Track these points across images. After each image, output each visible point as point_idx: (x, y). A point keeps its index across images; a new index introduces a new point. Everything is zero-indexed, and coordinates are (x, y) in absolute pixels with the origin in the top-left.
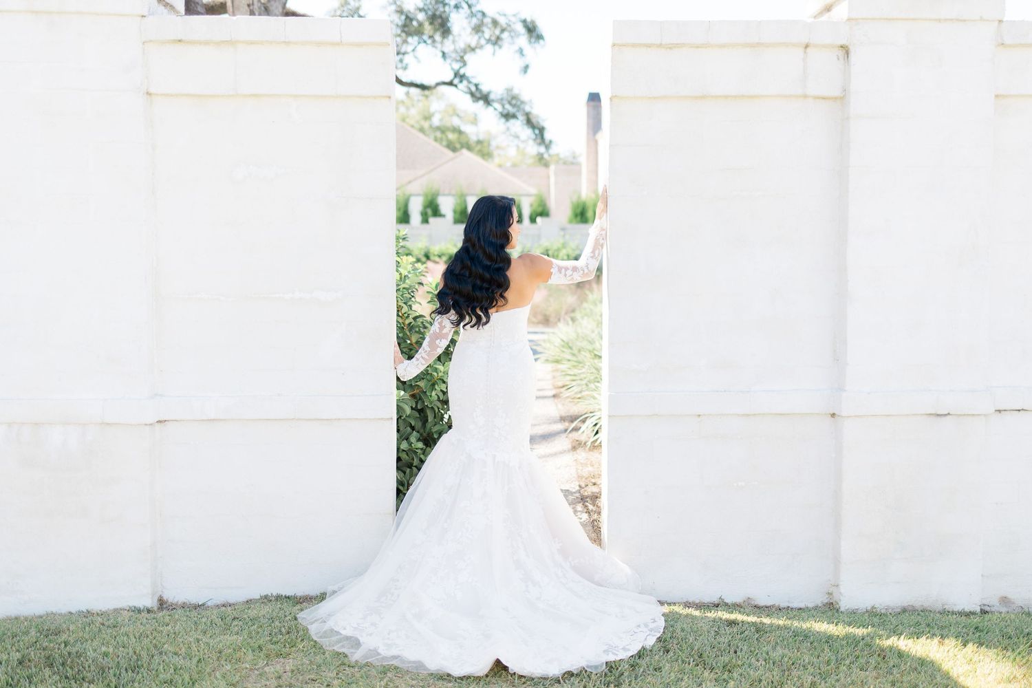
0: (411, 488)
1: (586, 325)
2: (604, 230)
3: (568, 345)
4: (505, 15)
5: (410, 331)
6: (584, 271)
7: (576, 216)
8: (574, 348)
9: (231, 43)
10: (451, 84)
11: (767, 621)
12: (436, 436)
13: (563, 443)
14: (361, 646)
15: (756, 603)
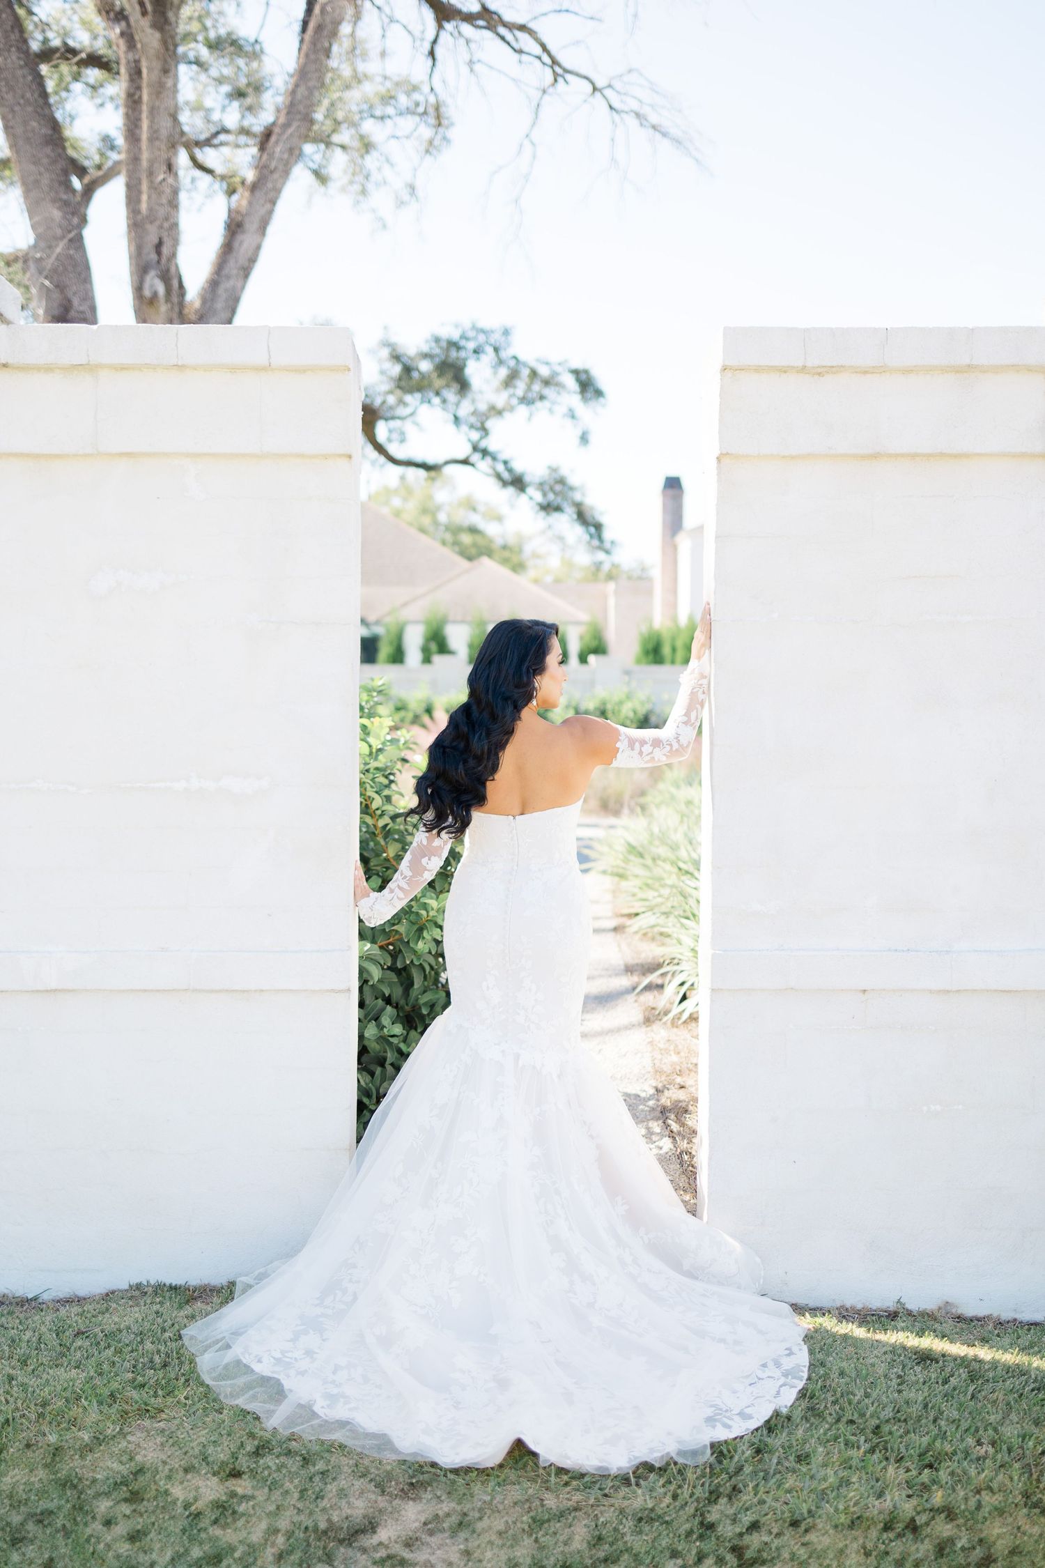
0: (384, 1102)
1: (665, 817)
2: (706, 677)
3: (635, 851)
4: (547, 363)
5: (385, 838)
6: (671, 745)
7: (647, 653)
8: (647, 856)
9: (89, 368)
10: (465, 462)
11: (984, 1353)
12: (425, 1011)
13: (630, 1011)
14: (285, 1397)
15: (960, 1312)
